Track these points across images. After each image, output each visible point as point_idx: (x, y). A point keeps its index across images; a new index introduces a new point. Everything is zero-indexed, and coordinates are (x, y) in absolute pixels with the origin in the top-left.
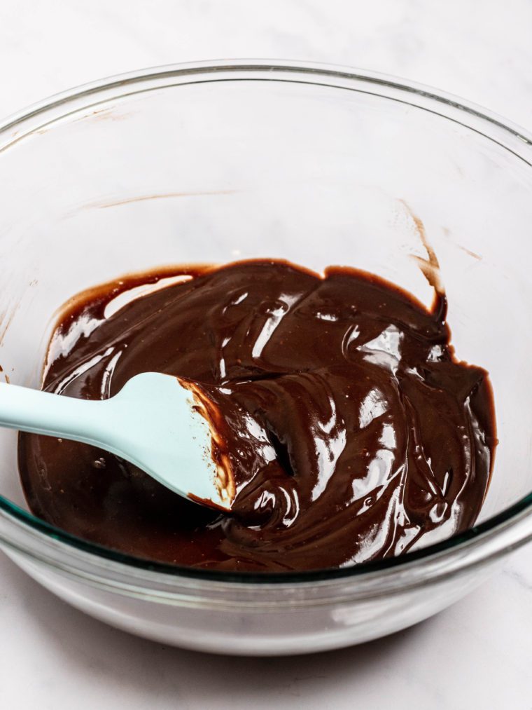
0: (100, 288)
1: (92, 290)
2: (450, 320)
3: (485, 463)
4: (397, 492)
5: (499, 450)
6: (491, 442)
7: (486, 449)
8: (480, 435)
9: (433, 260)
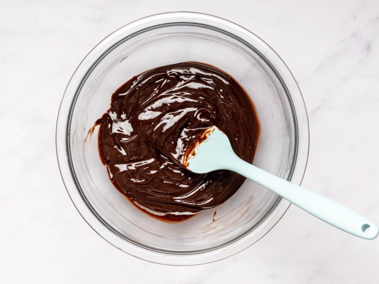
0: (161, 220)
1: (164, 221)
2: (100, 117)
3: (143, 76)
4: (174, 90)
5: (136, 75)
6: (135, 78)
7: (138, 78)
8: (135, 83)
9: (89, 132)
